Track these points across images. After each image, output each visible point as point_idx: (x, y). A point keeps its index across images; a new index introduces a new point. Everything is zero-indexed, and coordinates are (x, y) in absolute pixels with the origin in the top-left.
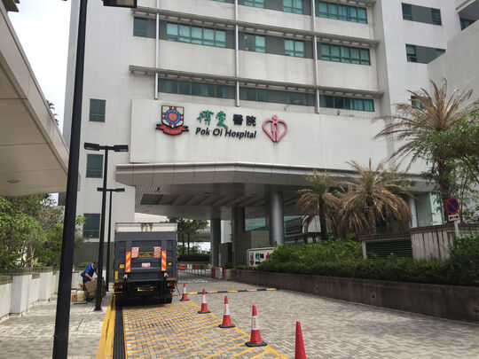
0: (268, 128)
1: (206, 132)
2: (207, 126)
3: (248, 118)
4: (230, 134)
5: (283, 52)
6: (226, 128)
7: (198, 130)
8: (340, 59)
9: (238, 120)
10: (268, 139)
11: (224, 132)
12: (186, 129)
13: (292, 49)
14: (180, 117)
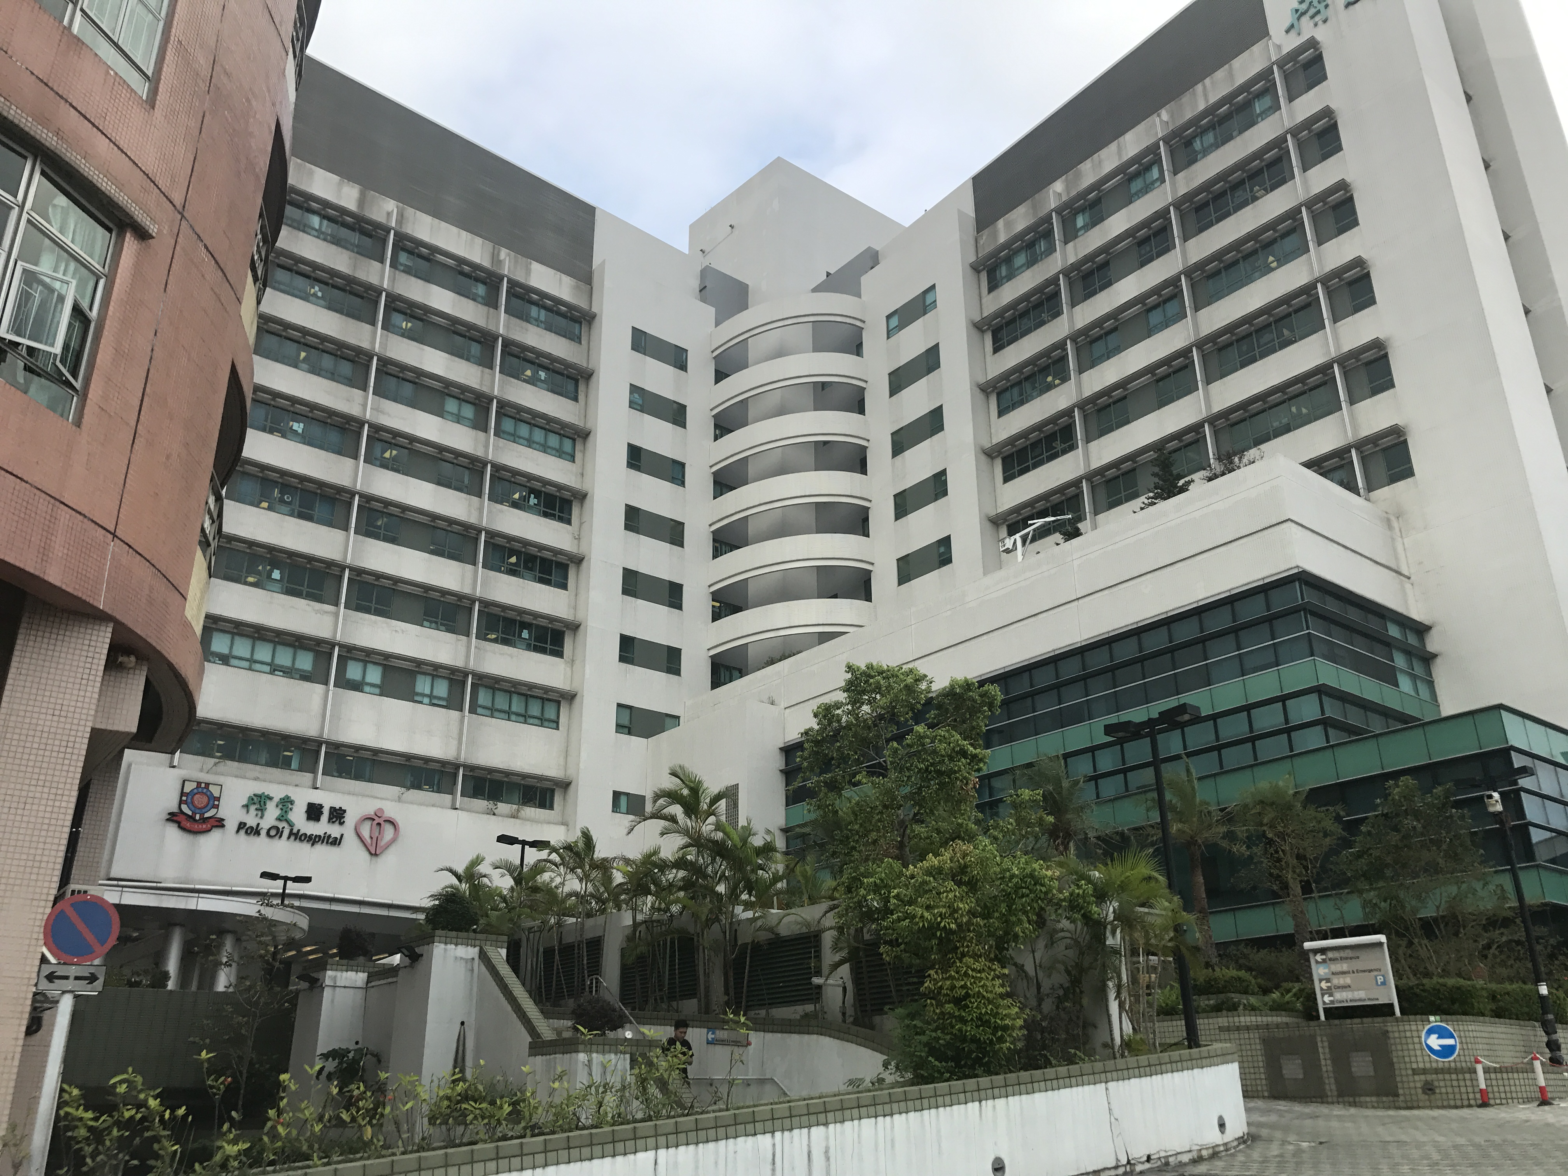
0: (366, 832)
1: (255, 831)
2: (257, 820)
3: (333, 810)
4: (297, 836)
5: (410, 696)
6: (291, 825)
7: (242, 826)
8: (508, 715)
9: (314, 812)
10: (364, 849)
11: (286, 833)
12: (220, 823)
13: (427, 691)
14: (214, 801)
